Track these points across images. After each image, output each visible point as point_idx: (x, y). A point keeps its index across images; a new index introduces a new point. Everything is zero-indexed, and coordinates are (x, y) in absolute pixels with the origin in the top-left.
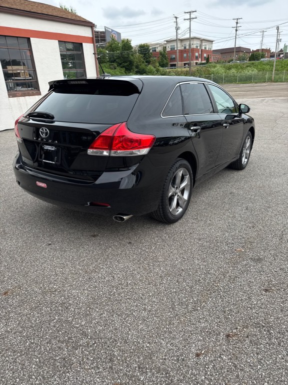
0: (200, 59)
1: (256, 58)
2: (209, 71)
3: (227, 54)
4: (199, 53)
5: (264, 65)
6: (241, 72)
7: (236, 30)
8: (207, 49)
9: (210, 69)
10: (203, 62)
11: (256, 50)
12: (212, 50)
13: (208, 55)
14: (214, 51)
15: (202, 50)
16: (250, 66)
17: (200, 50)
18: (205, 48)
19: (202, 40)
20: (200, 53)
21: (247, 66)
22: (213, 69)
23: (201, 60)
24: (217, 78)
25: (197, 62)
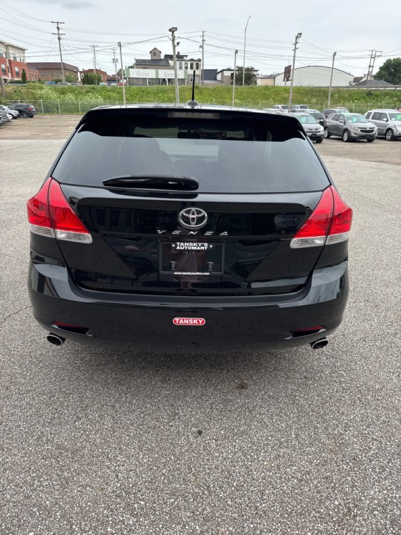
0: (10, 75)
1: (92, 81)
2: (33, 94)
3: (46, 71)
4: (6, 65)
5: (108, 91)
6: (81, 99)
7: (59, 39)
8: (18, 60)
9: (34, 91)
10: (16, 79)
11: (87, 69)
12: (25, 63)
13: (24, 70)
14: (28, 64)
15: (10, 61)
16: (90, 92)
17: (7, 60)
18: (15, 58)
19: (7, 46)
20: (8, 65)
21: (87, 92)
22: (39, 92)
23: (12, 77)
24: (49, 105)
25: (6, 78)
